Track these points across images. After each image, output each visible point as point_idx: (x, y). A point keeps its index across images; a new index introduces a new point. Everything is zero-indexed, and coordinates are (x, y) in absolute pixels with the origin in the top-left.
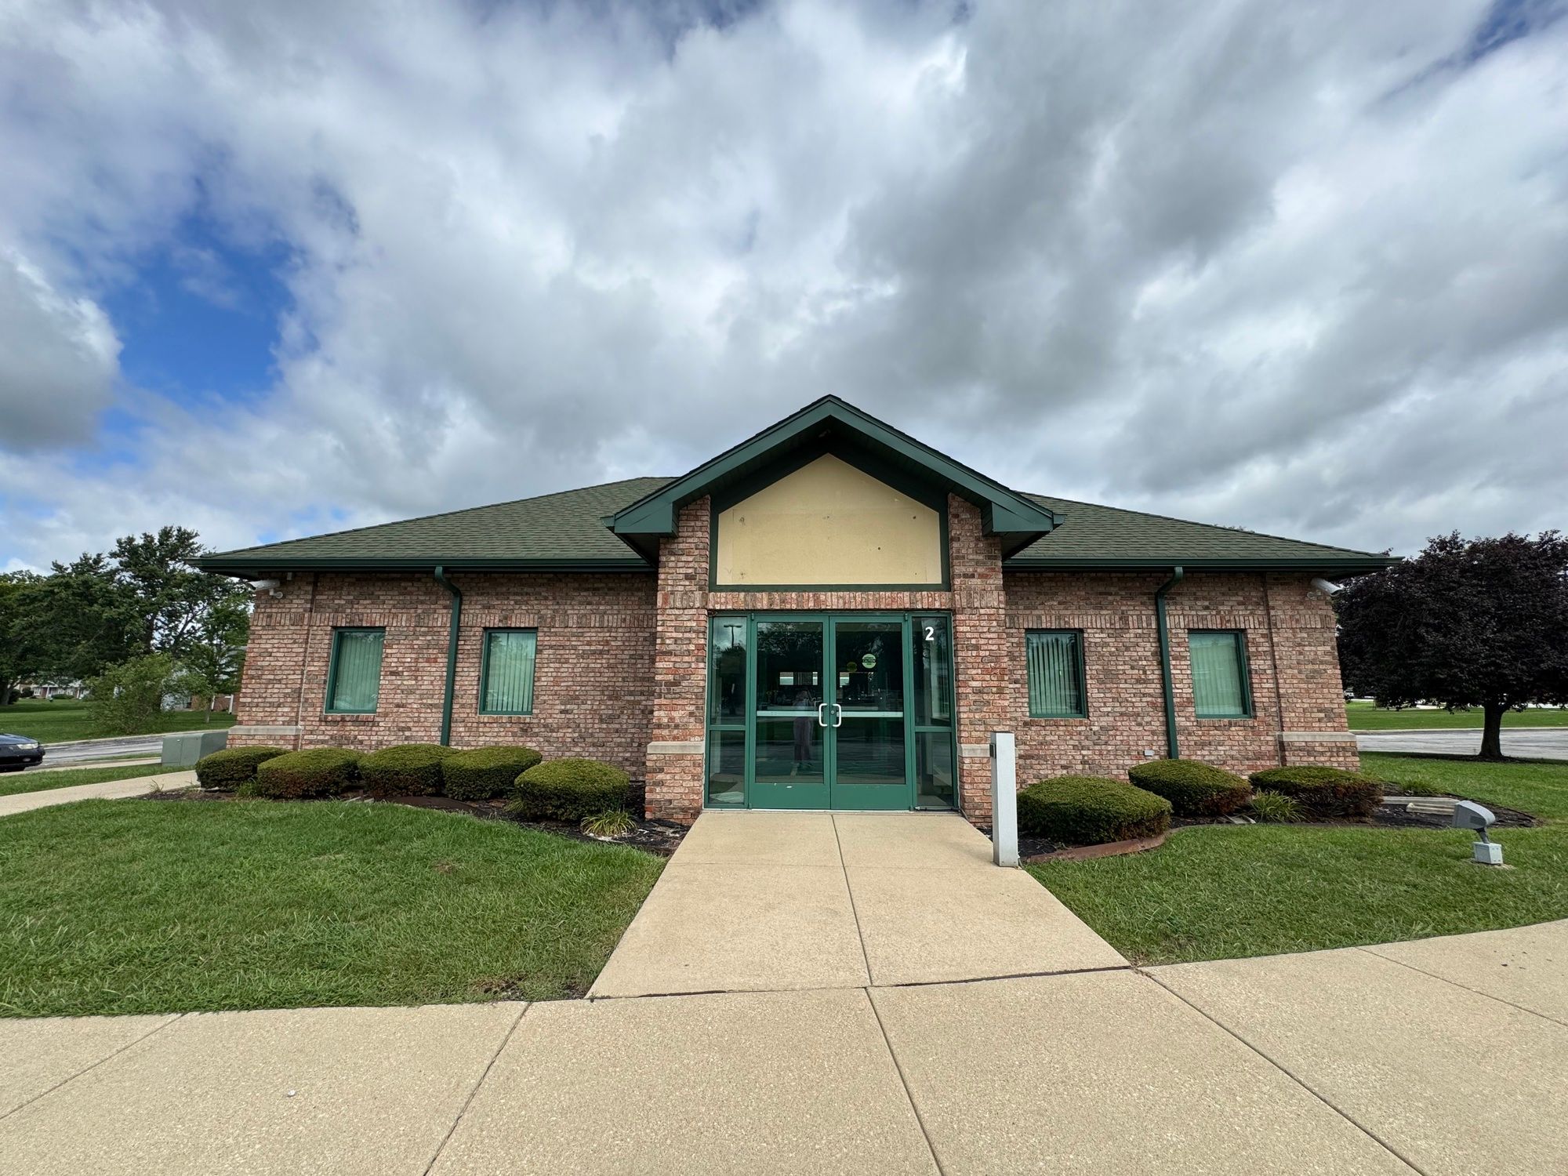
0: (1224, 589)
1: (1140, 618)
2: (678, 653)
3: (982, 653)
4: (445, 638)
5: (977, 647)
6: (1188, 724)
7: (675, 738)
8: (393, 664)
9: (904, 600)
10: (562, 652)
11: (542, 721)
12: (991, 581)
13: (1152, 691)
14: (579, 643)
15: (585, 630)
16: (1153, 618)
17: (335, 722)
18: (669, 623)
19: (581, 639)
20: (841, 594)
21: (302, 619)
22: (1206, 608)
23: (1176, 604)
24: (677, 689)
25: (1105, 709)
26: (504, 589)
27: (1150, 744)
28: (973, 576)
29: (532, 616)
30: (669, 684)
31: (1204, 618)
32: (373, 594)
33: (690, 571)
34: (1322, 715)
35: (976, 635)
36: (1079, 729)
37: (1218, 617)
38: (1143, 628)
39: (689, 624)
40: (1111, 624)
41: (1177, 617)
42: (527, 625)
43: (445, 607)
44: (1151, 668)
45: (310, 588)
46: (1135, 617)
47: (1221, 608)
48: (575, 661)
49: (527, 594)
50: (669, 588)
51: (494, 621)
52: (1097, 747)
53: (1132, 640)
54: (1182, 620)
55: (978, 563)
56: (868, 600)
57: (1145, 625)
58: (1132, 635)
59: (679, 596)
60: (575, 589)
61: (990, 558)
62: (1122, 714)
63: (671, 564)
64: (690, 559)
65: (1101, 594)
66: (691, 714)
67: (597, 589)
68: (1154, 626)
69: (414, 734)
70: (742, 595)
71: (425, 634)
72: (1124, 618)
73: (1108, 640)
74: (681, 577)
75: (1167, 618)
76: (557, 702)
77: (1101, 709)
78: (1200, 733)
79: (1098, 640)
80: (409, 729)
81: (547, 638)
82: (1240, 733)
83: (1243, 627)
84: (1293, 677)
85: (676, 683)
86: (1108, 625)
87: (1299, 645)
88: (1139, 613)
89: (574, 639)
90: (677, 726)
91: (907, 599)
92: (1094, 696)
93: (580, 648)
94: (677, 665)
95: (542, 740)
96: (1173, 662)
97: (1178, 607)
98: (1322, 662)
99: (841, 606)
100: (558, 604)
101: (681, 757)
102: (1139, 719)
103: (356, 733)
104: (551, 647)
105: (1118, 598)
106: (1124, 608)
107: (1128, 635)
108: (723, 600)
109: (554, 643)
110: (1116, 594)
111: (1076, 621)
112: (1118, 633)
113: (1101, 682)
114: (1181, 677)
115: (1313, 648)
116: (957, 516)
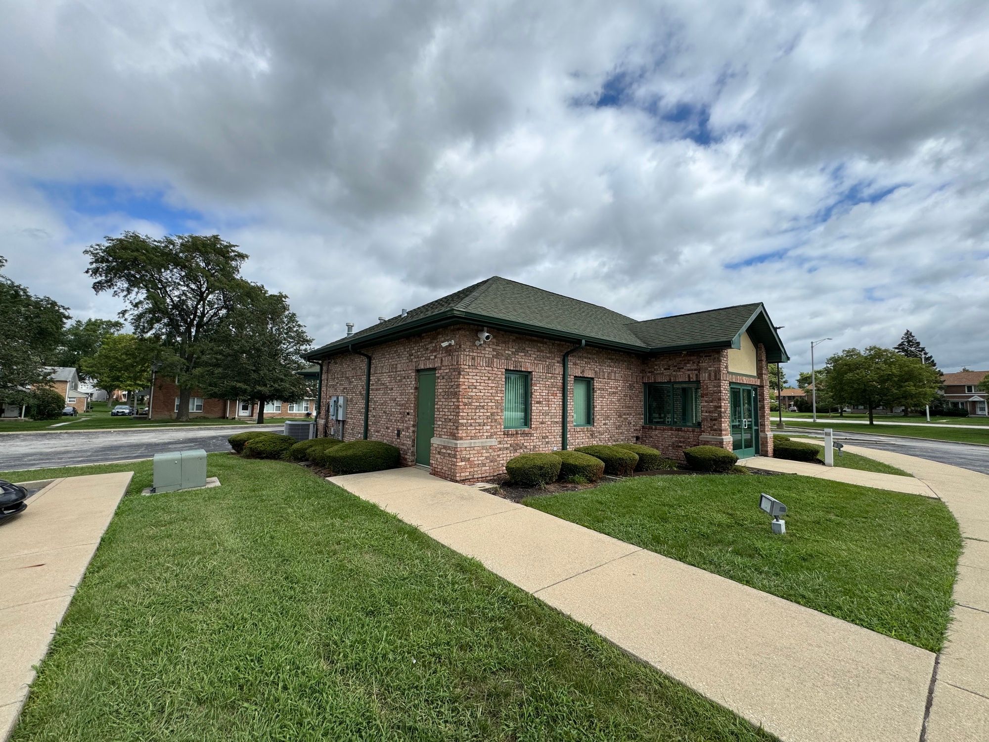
4: (560, 380)
8: (538, 397)
10: (603, 392)
15: (610, 381)
26: (582, 354)
32: (524, 349)
42: (590, 376)
43: (558, 362)
49: (589, 358)
51: (579, 373)
71: (551, 378)
80: (547, 437)
81: (598, 384)
89: (606, 385)
100: (600, 365)
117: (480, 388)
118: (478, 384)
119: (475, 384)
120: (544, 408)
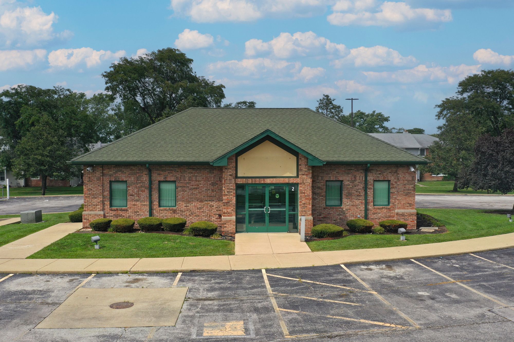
0: (386, 168)
1: (360, 176)
2: (228, 195)
3: (305, 194)
4: (147, 184)
5: (304, 193)
6: (371, 208)
7: (229, 216)
8: (131, 192)
9: (287, 181)
10: (184, 188)
11: (180, 209)
12: (309, 176)
13: (361, 198)
14: (189, 186)
15: (191, 181)
16: (364, 177)
17: (115, 210)
18: (226, 187)
19: (190, 184)
20: (270, 179)
21: (100, 179)
22: (380, 174)
23: (371, 173)
24: (229, 204)
25: (348, 204)
26: (164, 169)
27: (359, 214)
28: (304, 175)
29: (174, 177)
30: (227, 203)
31: (379, 177)
32: (121, 170)
33: (231, 174)
34: (408, 205)
35: (304, 190)
36: (339, 210)
37: (383, 177)
38: (361, 180)
39: (231, 187)
40: (351, 179)
41: (371, 177)
42: (172, 180)
43: (146, 174)
44: (362, 192)
45: (101, 169)
46: (358, 177)
47: (384, 174)
48: (188, 191)
49: (172, 170)
50: (226, 178)
51: (162, 179)
52: (344, 215)
53: (357, 184)
54: (372, 178)
55: (305, 171)
56: (277, 181)
57: (361, 179)
58: (357, 182)
59: (228, 180)
60: (187, 169)
61: (308, 170)
62: (352, 205)
63: (226, 172)
64: (231, 170)
65: (349, 170)
66: (232, 210)
67: (194, 169)
68: (364, 179)
69: (140, 213)
70: (244, 179)
71: (140, 183)
72: (355, 177)
73: (350, 184)
74: (229, 175)
75: (368, 177)
76: (184, 203)
77: (346, 204)
78: (374, 210)
79: (347, 184)
80: (138, 212)
81: (179, 184)
82: (385, 210)
83: (390, 179)
84: (402, 194)
85: (228, 203)
86: (350, 179)
87: (405, 185)
88: (359, 175)
89: (188, 184)
90: (229, 213)
91: (287, 180)
92: (345, 200)
93: (190, 187)
94: (228, 198)
95: (180, 215)
96: (368, 190)
97: (372, 174)
98: (410, 190)
99: (270, 182)
100: (182, 173)
101: (230, 221)
102: (357, 207)
103: (122, 213)
104: (181, 187)
105: (354, 171)
106: (355, 174)
107: (356, 182)
108: (239, 181)
109: (181, 186)
110: (354, 170)
111: (341, 178)
112: (353, 182)
113: (347, 196)
114: (370, 194)
115: (408, 186)
116: (301, 159)
117: (94, 190)
118: (93, 188)
119: (91, 188)
120: (135, 198)
